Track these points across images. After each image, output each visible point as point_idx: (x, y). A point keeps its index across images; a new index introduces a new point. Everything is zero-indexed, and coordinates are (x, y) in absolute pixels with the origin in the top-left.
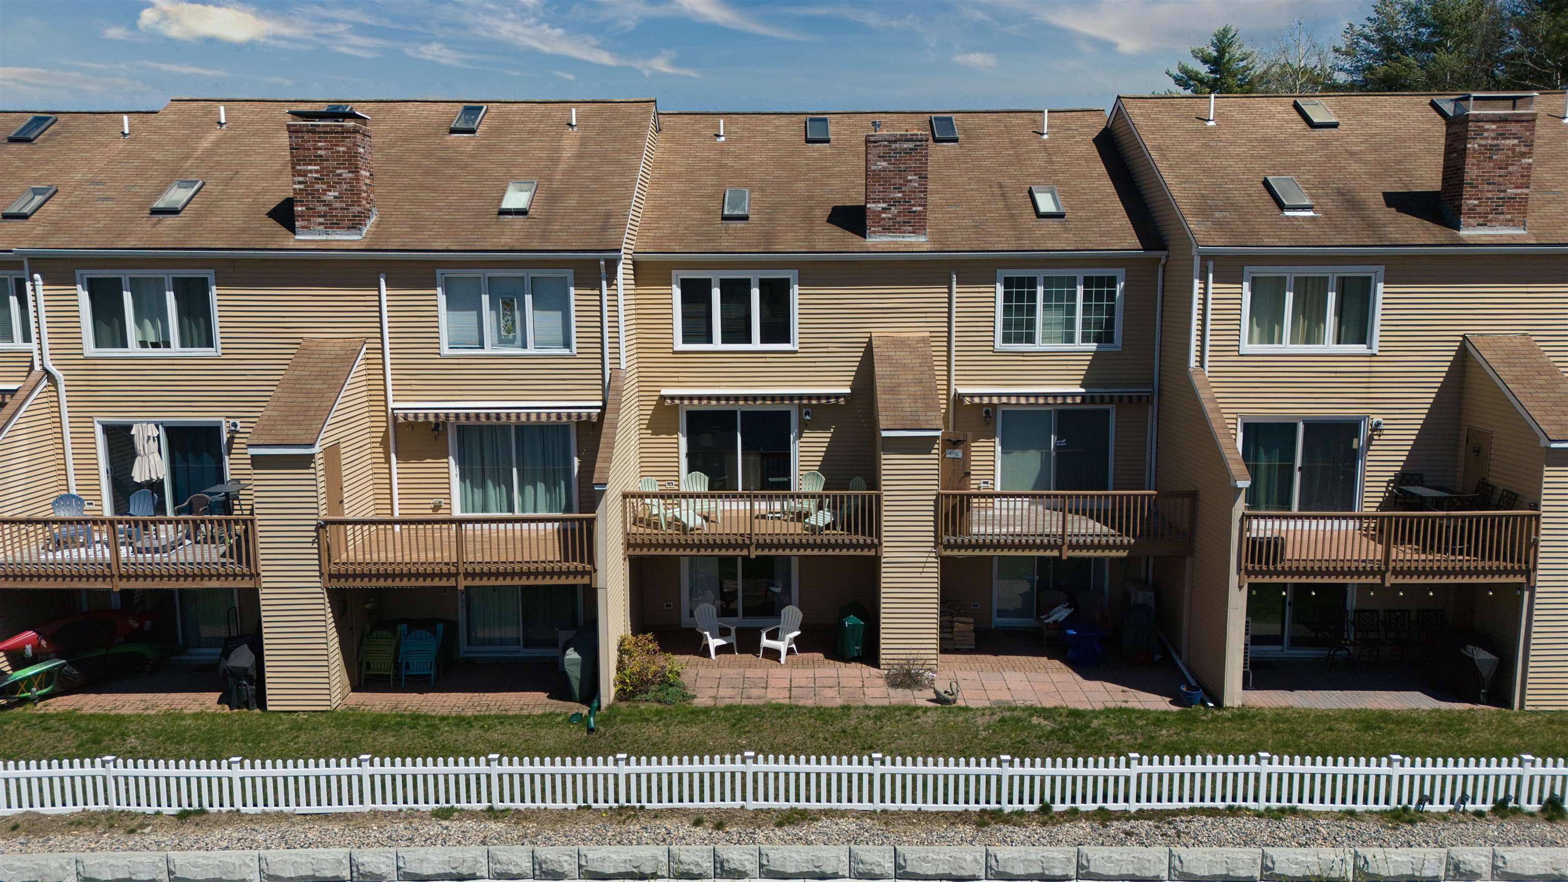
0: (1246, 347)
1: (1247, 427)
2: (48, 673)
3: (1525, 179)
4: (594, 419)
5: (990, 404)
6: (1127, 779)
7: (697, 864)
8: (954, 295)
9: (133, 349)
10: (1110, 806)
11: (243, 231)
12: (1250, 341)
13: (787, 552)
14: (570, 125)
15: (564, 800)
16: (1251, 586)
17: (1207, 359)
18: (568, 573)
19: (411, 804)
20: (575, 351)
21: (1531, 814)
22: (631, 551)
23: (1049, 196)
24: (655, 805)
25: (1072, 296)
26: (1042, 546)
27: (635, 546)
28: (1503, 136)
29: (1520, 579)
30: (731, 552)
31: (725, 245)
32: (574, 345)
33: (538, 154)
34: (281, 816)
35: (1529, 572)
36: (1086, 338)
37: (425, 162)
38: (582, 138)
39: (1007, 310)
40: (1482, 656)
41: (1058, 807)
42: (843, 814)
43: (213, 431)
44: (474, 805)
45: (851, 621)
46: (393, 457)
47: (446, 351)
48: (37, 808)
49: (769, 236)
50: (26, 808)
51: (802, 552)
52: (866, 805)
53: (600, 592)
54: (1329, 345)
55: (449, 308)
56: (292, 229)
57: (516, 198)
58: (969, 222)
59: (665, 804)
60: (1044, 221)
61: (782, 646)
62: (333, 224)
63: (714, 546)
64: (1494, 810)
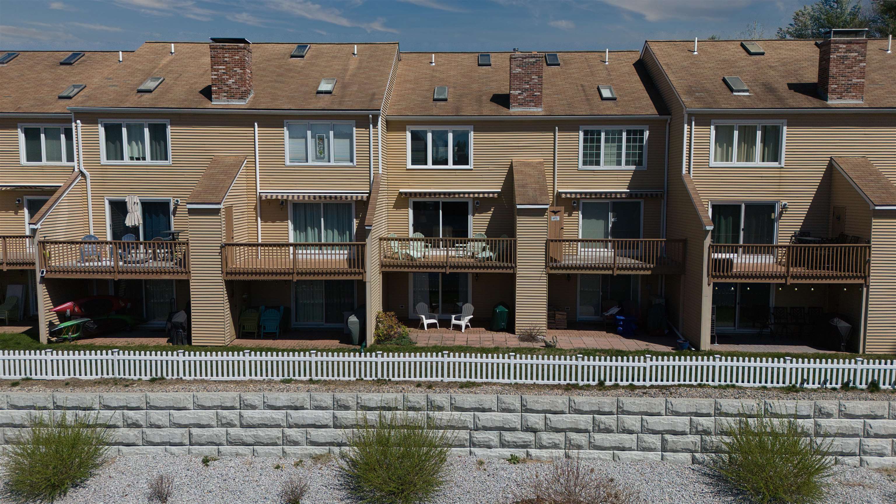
0: (713, 163)
1: (714, 207)
2: (77, 325)
3: (863, 74)
4: (365, 199)
5: (575, 198)
6: (645, 368)
7: (418, 403)
8: (557, 137)
9: (127, 161)
10: (636, 383)
11: (185, 100)
12: (715, 160)
13: (466, 271)
14: (354, 54)
15: (349, 376)
16: (715, 285)
17: (692, 169)
18: (351, 273)
19: (270, 377)
20: (355, 164)
21: (862, 390)
22: (384, 269)
23: (608, 90)
24: (396, 379)
25: (620, 141)
26: (603, 268)
27: (386, 266)
28: (849, 51)
29: (861, 281)
30: (436, 270)
31: (434, 112)
32: (355, 161)
33: (337, 67)
34: (203, 381)
35: (866, 277)
36: (627, 163)
37: (278, 70)
38: (360, 60)
39: (585, 148)
40: (842, 325)
41: (608, 383)
42: (495, 384)
43: (165, 205)
44: (302, 378)
45: (500, 309)
46: (259, 219)
47: (288, 163)
48: (77, 376)
49: (458, 109)
50: (72, 376)
51: (474, 271)
52: (506, 381)
53: (368, 285)
54: (758, 162)
55: (290, 137)
56: (210, 99)
57: (325, 86)
58: (565, 102)
59: (402, 378)
60: (605, 102)
61: (463, 323)
62: (231, 96)
63: (427, 267)
64: (842, 388)
